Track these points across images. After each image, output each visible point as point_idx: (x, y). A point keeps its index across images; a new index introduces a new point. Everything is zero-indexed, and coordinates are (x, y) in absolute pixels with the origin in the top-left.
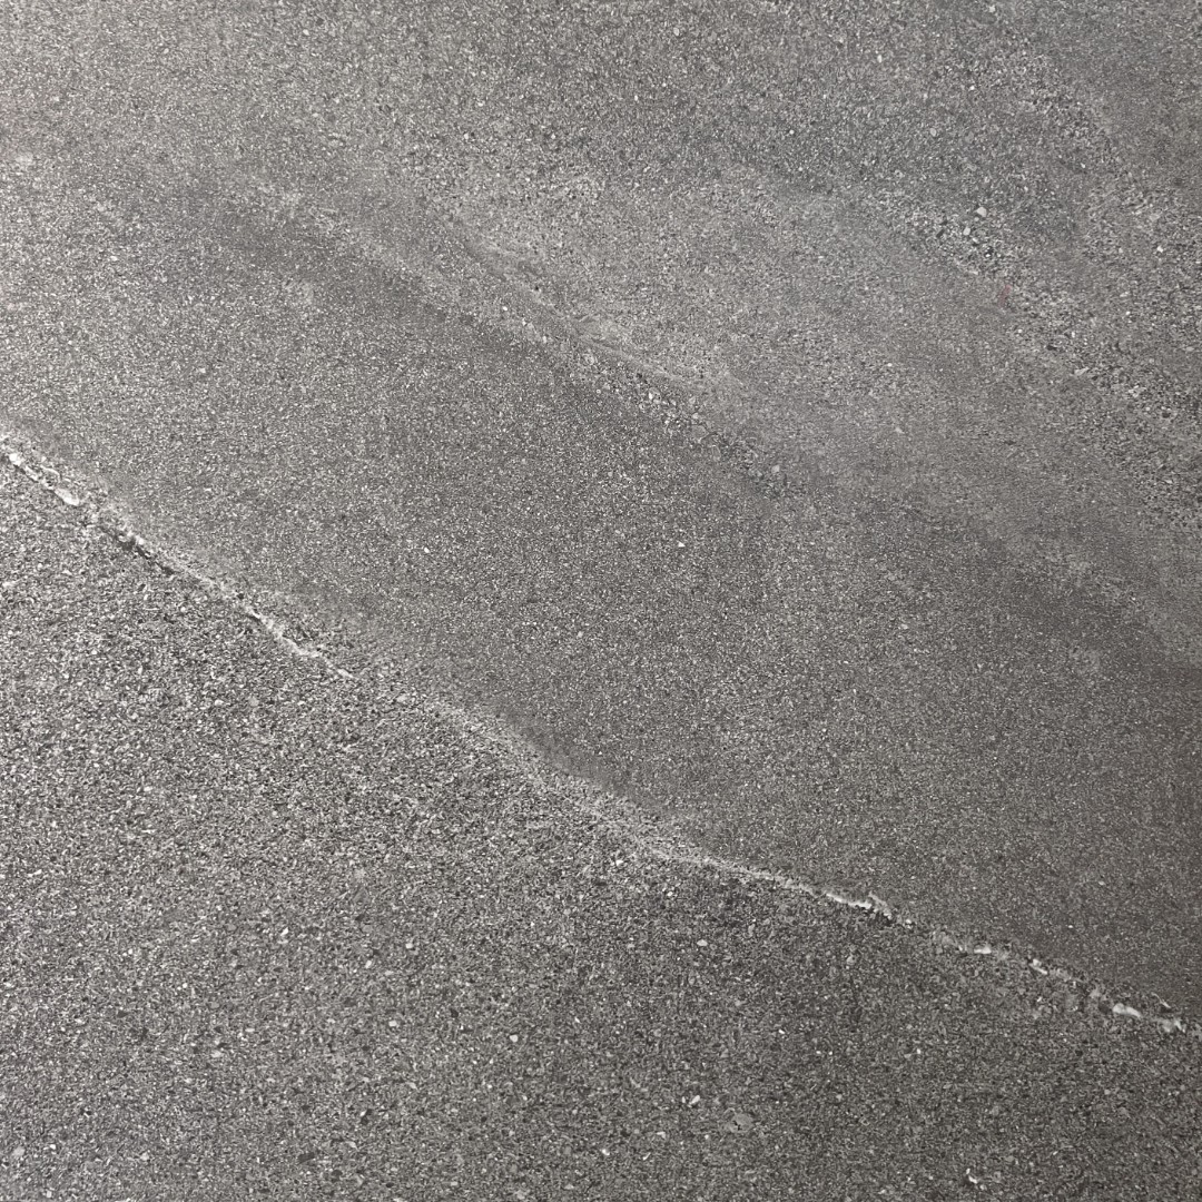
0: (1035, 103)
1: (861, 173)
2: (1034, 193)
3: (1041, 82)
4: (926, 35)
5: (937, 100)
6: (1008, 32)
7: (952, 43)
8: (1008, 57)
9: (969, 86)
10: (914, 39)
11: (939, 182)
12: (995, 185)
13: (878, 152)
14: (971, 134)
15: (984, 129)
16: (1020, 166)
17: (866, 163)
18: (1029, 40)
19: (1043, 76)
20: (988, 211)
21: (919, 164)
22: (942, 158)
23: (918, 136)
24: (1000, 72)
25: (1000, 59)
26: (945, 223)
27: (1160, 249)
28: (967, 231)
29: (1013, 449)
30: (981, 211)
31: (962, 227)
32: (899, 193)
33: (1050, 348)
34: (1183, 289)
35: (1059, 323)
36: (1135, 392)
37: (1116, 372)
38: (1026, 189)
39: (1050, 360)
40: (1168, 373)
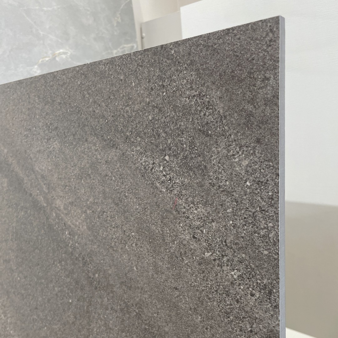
0: (189, 99)
1: (126, 139)
2: (188, 149)
3: (191, 87)
4: (149, 70)
5: (152, 101)
6: (179, 62)
7: (158, 73)
8: (178, 76)
9: (163, 93)
10: (145, 73)
11: (152, 143)
12: (173, 143)
13: (132, 129)
14: (164, 117)
15: (168, 114)
16: (183, 133)
17: (128, 134)
18: (187, 65)
19: (192, 83)
20: (170, 158)
21: (145, 133)
22: (153, 131)
23: (145, 120)
24: (175, 84)
25: (175, 77)
26: (154, 163)
27: (248, 183)
28: (162, 168)
29: (177, 293)
30: (167, 158)
31: (160, 165)
32: (139, 148)
33: (194, 237)
34: (262, 211)
35: (198, 223)
36: (235, 274)
37: (225, 259)
38: (185, 146)
39: (194, 245)
40: (253, 266)
